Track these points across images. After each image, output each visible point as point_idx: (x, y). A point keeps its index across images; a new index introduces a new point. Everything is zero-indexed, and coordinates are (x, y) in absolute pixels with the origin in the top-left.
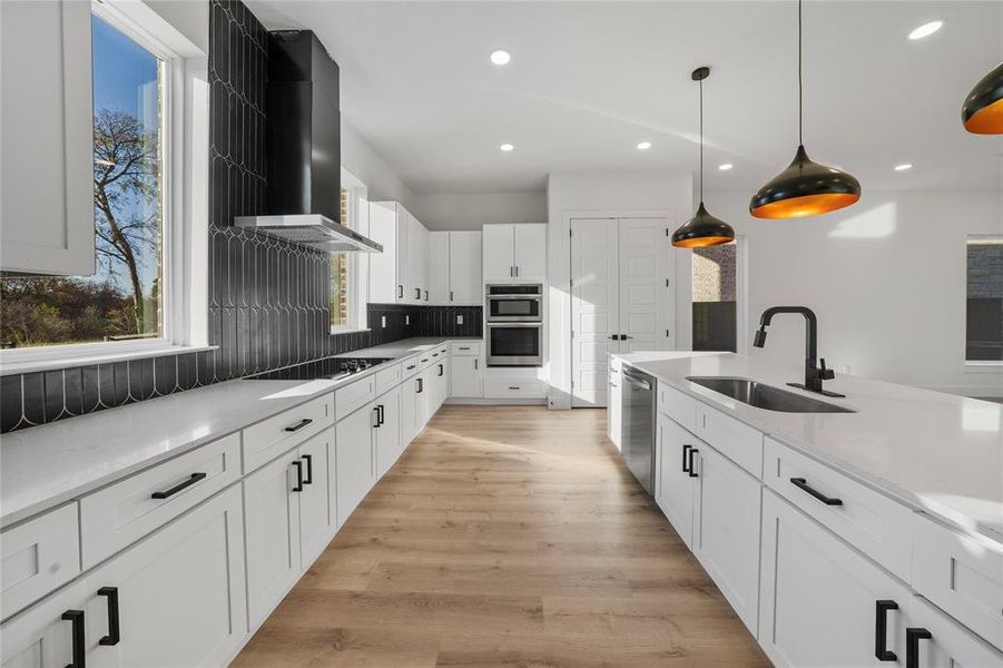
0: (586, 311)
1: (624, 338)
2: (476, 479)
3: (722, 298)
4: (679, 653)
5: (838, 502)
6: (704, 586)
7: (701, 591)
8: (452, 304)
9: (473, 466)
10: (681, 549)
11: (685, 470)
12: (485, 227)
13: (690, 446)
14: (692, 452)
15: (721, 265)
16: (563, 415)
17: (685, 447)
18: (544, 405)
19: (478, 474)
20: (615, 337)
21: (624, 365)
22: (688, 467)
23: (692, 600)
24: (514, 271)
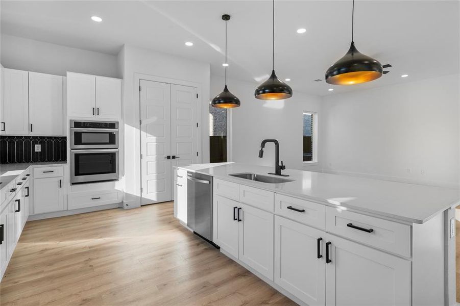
0: (151, 141)
1: (174, 157)
2: (91, 266)
3: (214, 134)
4: (246, 303)
5: (303, 211)
6: (245, 273)
7: (245, 276)
8: (31, 134)
9: (83, 259)
10: (231, 262)
11: (235, 219)
12: (68, 73)
13: (236, 207)
14: (239, 209)
15: (214, 116)
16: (136, 211)
17: (235, 208)
18: (120, 207)
19: (91, 263)
20: (169, 157)
21: (188, 172)
22: (236, 217)
23: (242, 281)
24: (96, 111)
